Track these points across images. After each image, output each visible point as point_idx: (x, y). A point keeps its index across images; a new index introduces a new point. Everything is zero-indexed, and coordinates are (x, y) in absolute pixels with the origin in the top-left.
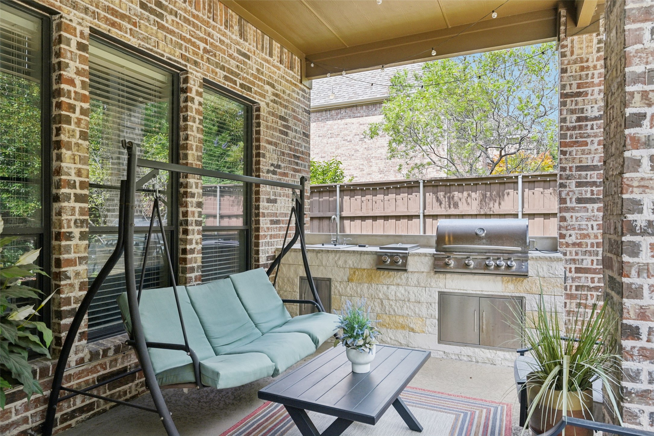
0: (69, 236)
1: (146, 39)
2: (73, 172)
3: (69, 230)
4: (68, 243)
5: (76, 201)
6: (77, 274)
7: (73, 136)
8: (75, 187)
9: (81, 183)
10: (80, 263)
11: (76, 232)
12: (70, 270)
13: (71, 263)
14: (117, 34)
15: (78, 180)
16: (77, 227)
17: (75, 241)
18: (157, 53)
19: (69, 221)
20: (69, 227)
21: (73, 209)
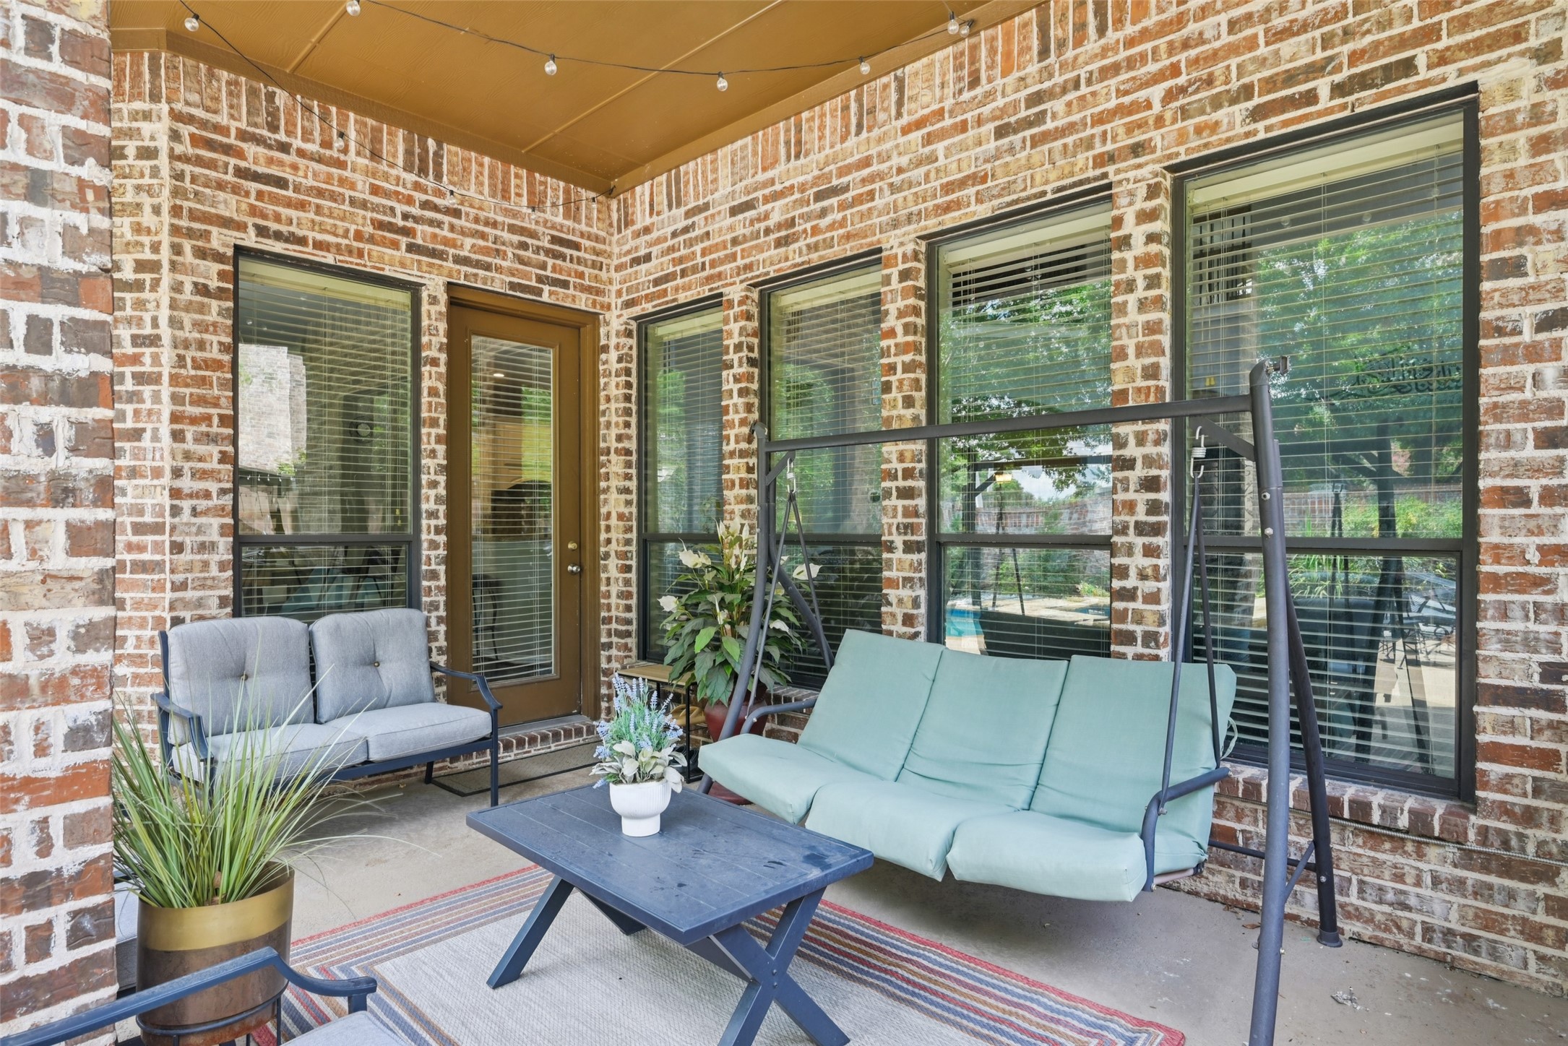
0: (890, 548)
1: (1007, 189)
2: (894, 457)
3: (890, 538)
4: (889, 555)
5: (898, 498)
6: (900, 601)
7: (895, 407)
8: (896, 478)
9: (905, 470)
10: (904, 586)
11: (899, 541)
12: (892, 594)
13: (893, 583)
14: (954, 218)
15: (900, 467)
16: (900, 534)
17: (899, 554)
18: (1028, 199)
19: (890, 526)
20: (890, 534)
21: (895, 509)
